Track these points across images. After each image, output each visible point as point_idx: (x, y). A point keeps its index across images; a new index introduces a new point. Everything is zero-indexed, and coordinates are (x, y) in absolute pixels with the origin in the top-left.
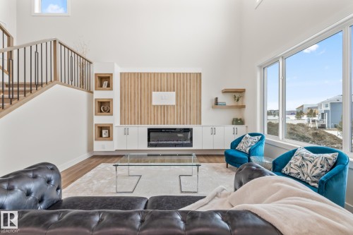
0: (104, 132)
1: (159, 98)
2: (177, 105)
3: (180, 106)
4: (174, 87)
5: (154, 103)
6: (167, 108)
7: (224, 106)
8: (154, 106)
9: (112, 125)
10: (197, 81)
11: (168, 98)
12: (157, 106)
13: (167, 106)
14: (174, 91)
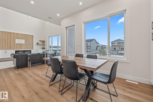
1: (18, 41)
3: (26, 44)
7: (40, 44)
11: (23, 41)
12: (18, 44)
14: (24, 39)
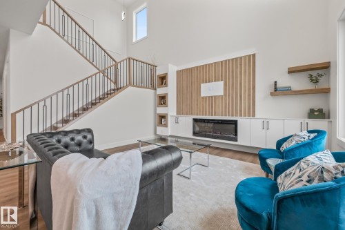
0: (163, 120)
1: (207, 89)
2: (225, 95)
3: (229, 96)
4: (222, 76)
5: (202, 95)
6: (215, 99)
7: (287, 92)
8: (203, 97)
9: (167, 114)
10: (249, 66)
11: (216, 89)
12: (206, 97)
13: (215, 97)
14: (222, 80)
